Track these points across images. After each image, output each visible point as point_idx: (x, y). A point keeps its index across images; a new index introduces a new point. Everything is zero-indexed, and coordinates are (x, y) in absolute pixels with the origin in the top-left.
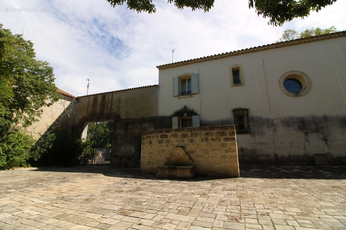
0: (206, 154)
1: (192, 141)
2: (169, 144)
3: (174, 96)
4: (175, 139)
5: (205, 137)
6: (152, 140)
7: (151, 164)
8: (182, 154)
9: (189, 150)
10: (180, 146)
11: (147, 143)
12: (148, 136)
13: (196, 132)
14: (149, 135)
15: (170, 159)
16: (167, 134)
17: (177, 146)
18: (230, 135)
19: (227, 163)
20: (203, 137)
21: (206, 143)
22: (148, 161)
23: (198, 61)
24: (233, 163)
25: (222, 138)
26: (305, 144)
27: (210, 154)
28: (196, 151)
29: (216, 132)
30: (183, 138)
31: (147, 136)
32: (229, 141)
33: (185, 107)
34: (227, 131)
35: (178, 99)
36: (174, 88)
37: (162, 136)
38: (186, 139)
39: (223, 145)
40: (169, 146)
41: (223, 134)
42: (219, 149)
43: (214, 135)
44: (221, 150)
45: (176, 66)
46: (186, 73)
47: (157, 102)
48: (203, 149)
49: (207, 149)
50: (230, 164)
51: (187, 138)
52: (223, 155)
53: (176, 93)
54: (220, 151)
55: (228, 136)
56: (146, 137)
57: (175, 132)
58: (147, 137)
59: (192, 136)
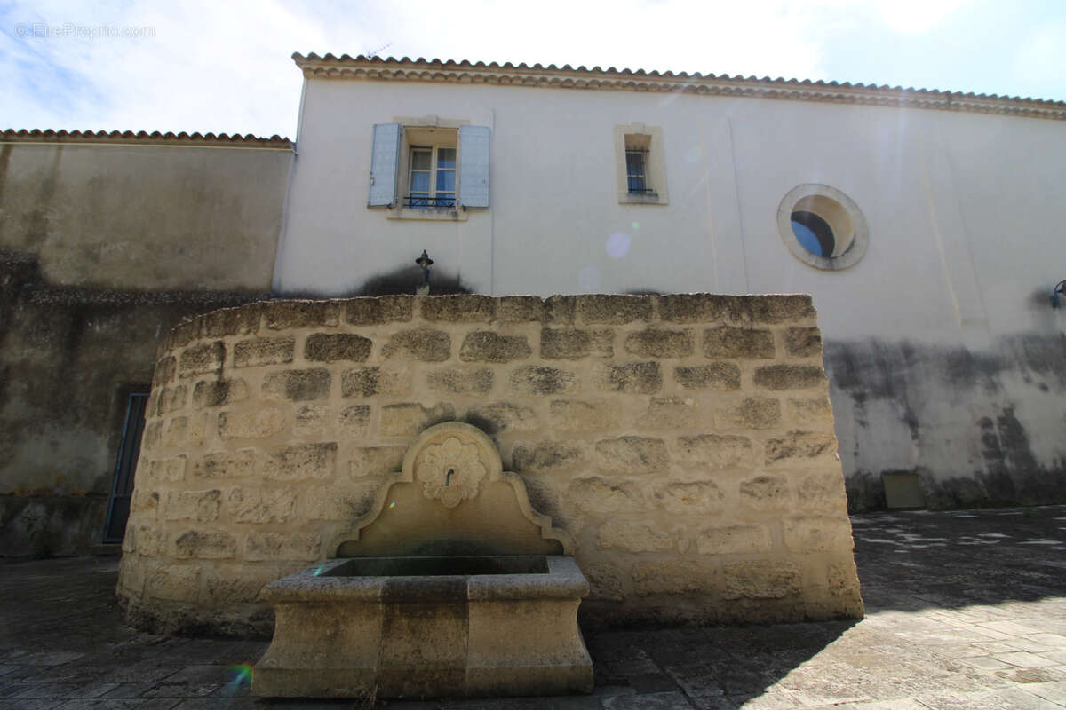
0: (644, 467)
1: (549, 382)
2: (371, 401)
3: (370, 207)
4: (424, 368)
5: (637, 358)
6: (229, 374)
7: (208, 552)
8: (477, 472)
9: (530, 445)
10: (459, 414)
11: (190, 397)
12: (206, 348)
13: (579, 323)
14: (209, 341)
15: (378, 508)
16: (363, 331)
17: (440, 412)
18: (794, 350)
19: (788, 524)
20: (621, 356)
21: (647, 398)
22: (179, 535)
23: (492, 77)
24: (820, 525)
25: (748, 367)
26: (856, 438)
27: (678, 473)
28: (574, 453)
29: (707, 331)
30: (481, 364)
31: (192, 345)
32: (788, 387)
33: (424, 260)
34: (772, 327)
35: (389, 219)
36: (377, 169)
37: (316, 348)
38: (502, 372)
39: (753, 412)
40: (377, 414)
41: (750, 343)
42: (734, 439)
43: (697, 349)
44: (747, 445)
45: (395, 75)
46: (438, 118)
47: (277, 219)
48: (625, 439)
49: (653, 435)
50: (804, 529)
51: (514, 364)
52: (760, 472)
53: (385, 194)
54: (739, 451)
55: (781, 356)
56: (186, 353)
57: (426, 318)
58: (197, 357)
59: (546, 353)
